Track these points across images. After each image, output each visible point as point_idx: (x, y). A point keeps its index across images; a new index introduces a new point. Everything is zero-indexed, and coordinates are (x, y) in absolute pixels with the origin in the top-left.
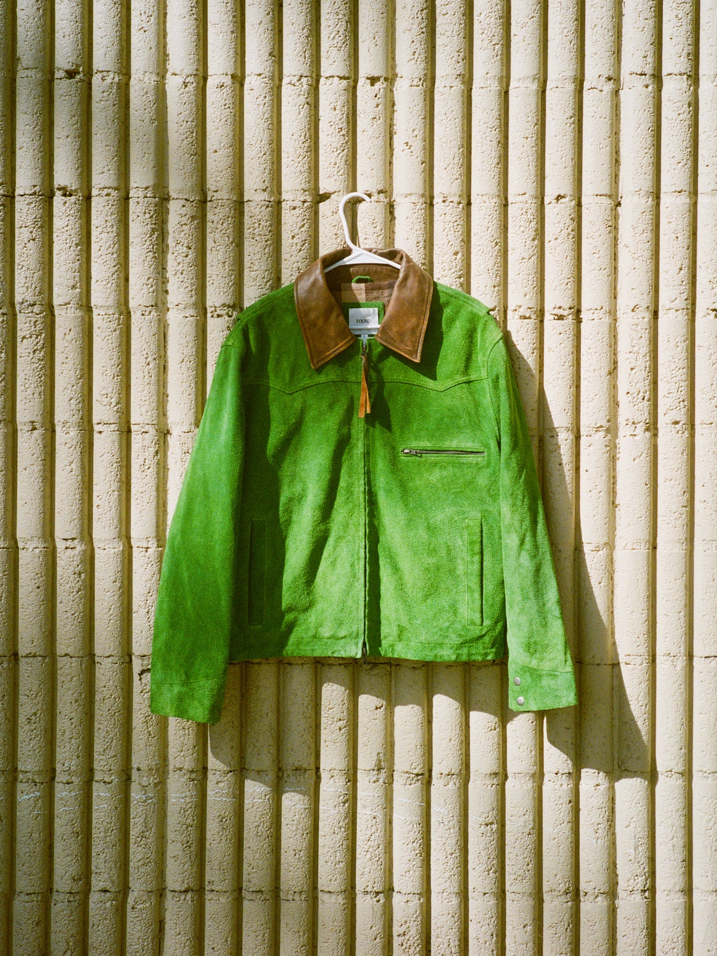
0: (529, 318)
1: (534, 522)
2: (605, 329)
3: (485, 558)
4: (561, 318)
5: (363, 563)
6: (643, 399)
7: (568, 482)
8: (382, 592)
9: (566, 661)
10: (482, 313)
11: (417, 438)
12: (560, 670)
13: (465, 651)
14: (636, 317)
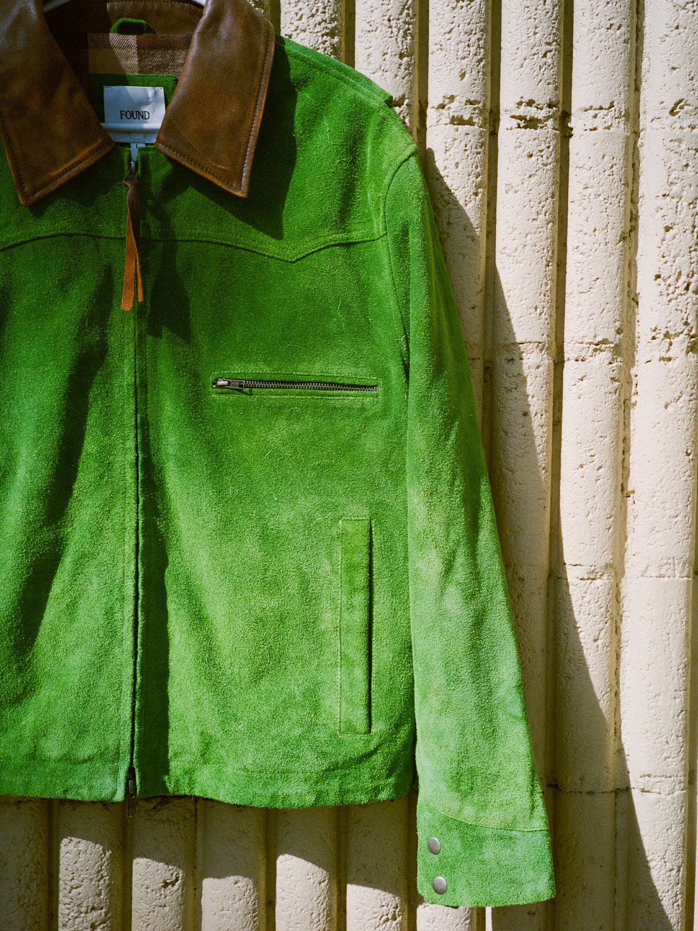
0: (470, 122)
1: (473, 528)
2: (616, 149)
3: (376, 598)
4: (531, 123)
5: (132, 607)
6: (687, 288)
7: (539, 449)
8: (171, 664)
9: (533, 808)
10: (376, 102)
11: (243, 355)
12: (521, 827)
13: (335, 784)
14: (678, 125)
